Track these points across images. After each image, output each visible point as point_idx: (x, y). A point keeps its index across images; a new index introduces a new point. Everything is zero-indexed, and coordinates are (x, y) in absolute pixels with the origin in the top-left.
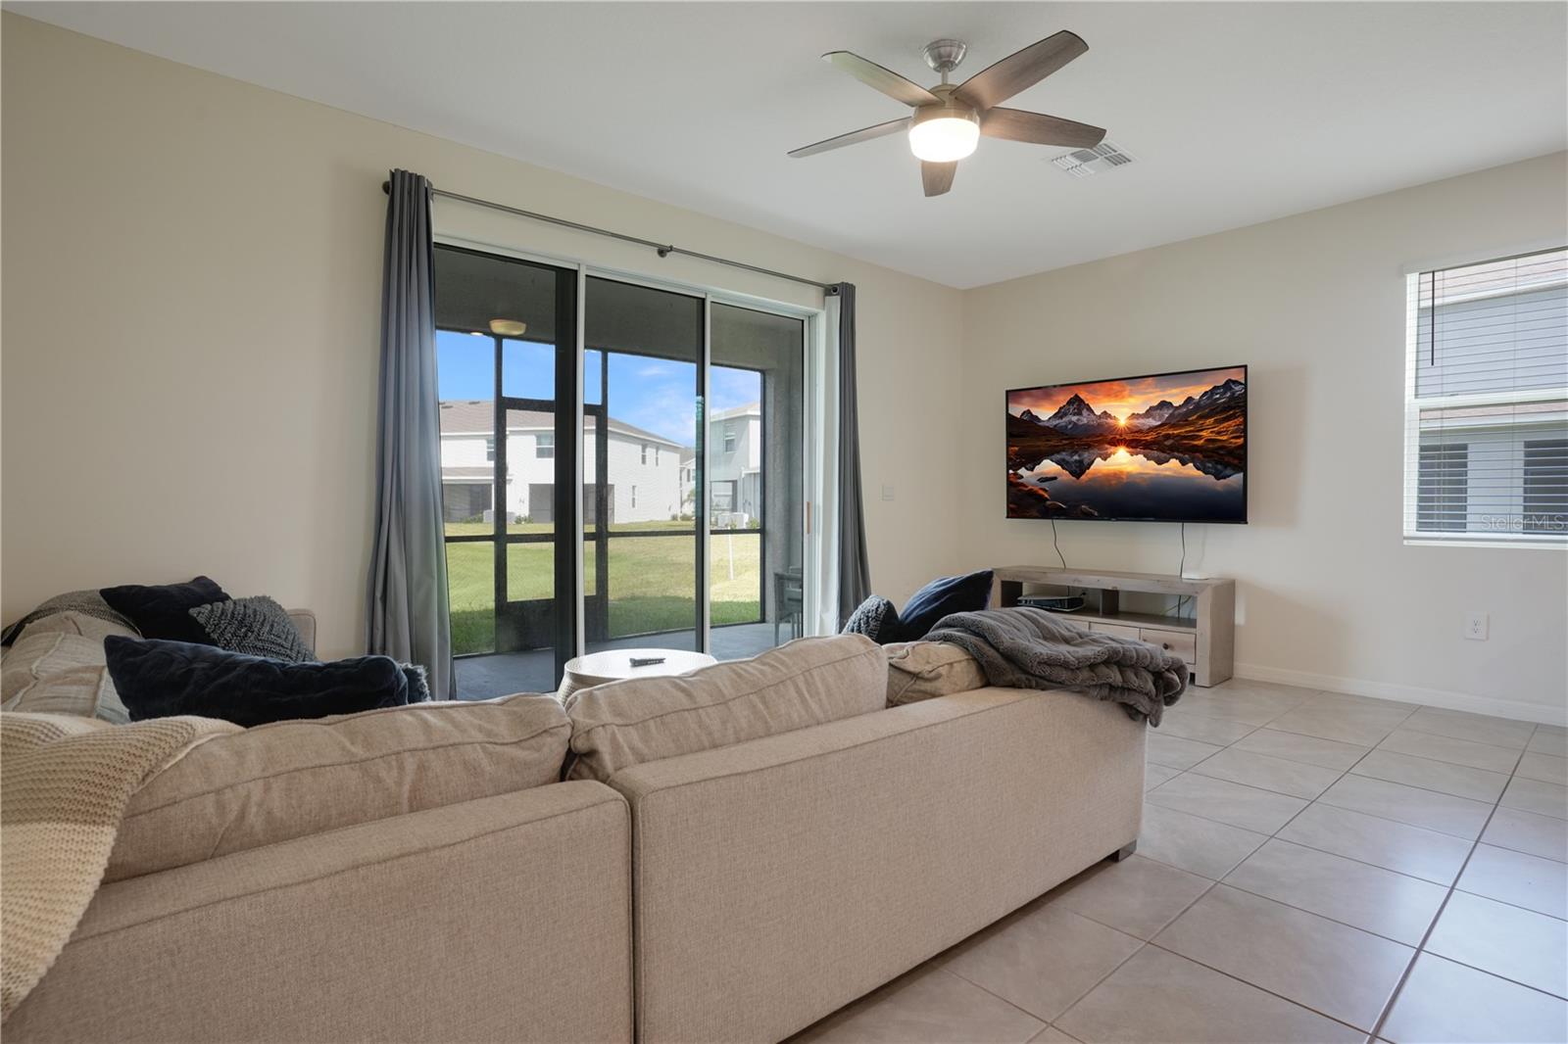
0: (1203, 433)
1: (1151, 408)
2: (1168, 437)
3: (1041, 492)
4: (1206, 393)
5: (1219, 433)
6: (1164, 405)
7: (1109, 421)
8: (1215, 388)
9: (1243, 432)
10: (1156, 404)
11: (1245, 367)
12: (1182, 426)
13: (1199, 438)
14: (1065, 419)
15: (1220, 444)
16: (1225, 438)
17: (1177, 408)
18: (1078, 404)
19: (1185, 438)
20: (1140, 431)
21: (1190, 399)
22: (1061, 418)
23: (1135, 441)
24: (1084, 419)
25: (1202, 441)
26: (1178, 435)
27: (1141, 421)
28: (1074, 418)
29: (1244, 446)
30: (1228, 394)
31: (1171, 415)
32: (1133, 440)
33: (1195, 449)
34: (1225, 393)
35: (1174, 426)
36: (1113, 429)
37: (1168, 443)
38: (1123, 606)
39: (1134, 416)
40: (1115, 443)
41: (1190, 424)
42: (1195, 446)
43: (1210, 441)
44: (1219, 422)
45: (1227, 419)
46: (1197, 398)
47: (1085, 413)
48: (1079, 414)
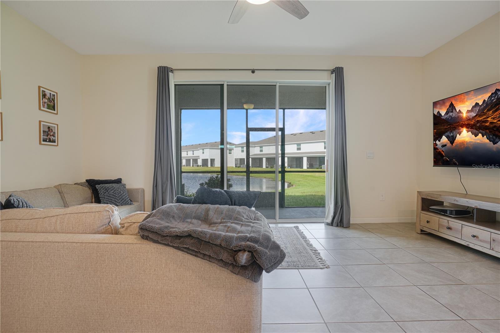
0: (489, 119)
1: (473, 107)
2: (478, 121)
3: (442, 153)
4: (489, 97)
5: (494, 118)
6: (477, 105)
7: (461, 114)
8: (492, 94)
10: (474, 105)
12: (482, 116)
13: (487, 121)
14: (449, 115)
15: (494, 125)
16: (495, 121)
17: (480, 106)
18: (451, 107)
19: (483, 122)
20: (469, 119)
21: (484, 100)
22: (448, 114)
24: (456, 114)
25: (488, 124)
26: (481, 121)
27: (470, 114)
28: (451, 114)
30: (496, 97)
31: (479, 110)
32: (468, 124)
33: (486, 128)
34: (495, 96)
35: (480, 116)
36: (461, 118)
37: (478, 125)
39: (468, 111)
40: (462, 126)
41: (485, 114)
42: (486, 126)
43: (491, 123)
44: (494, 112)
45: (496, 111)
46: (487, 100)
47: (454, 111)
48: (452, 112)
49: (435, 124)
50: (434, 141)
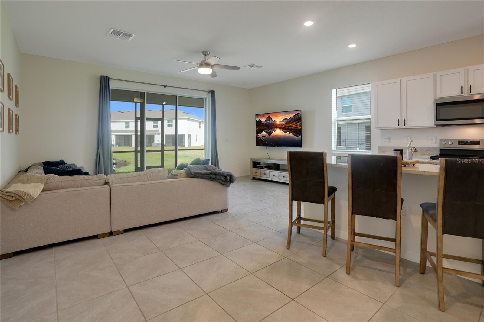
0: (293, 126)
1: (283, 119)
2: (287, 126)
3: (263, 139)
5: (296, 126)
6: (286, 119)
7: (275, 122)
8: (295, 115)
9: (301, 126)
11: (301, 110)
12: (289, 124)
13: (293, 127)
14: (267, 122)
15: (296, 128)
16: (297, 127)
17: (288, 120)
18: (269, 118)
19: (290, 127)
20: (281, 125)
21: (291, 117)
22: (266, 121)
23: (281, 127)
24: (271, 122)
26: (289, 126)
27: (281, 122)
28: (269, 121)
29: (301, 129)
30: (298, 117)
31: (287, 121)
32: (280, 127)
33: (292, 130)
35: (288, 124)
36: (276, 124)
37: (287, 128)
38: (281, 167)
39: (280, 121)
40: (277, 128)
41: (291, 123)
42: (292, 129)
43: (295, 128)
44: (296, 123)
45: (298, 122)
46: (292, 117)
47: (271, 120)
48: (270, 120)
49: (256, 125)
50: (256, 133)
